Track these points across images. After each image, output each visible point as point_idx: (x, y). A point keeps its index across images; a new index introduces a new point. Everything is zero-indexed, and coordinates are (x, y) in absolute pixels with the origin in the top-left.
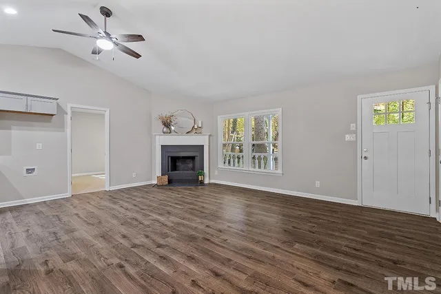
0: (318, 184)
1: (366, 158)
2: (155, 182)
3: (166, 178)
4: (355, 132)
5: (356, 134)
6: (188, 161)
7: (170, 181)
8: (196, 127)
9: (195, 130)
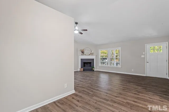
0: (133, 70)
1: (148, 62)
2: (79, 70)
3: (82, 69)
4: (144, 55)
5: (145, 55)
6: (88, 64)
7: (84, 70)
8: (92, 53)
9: (91, 54)
